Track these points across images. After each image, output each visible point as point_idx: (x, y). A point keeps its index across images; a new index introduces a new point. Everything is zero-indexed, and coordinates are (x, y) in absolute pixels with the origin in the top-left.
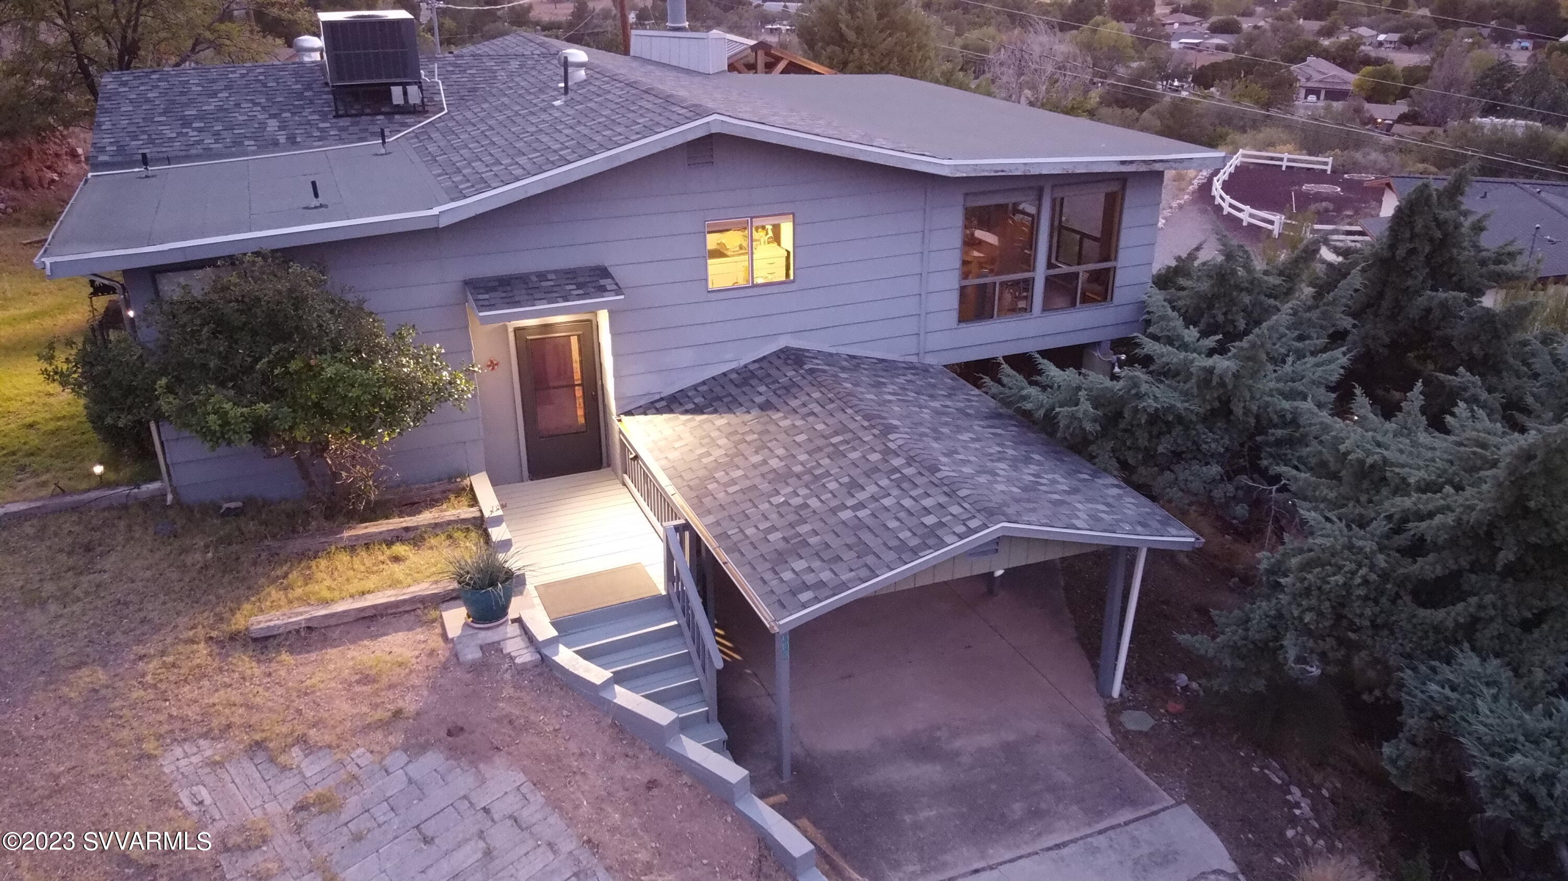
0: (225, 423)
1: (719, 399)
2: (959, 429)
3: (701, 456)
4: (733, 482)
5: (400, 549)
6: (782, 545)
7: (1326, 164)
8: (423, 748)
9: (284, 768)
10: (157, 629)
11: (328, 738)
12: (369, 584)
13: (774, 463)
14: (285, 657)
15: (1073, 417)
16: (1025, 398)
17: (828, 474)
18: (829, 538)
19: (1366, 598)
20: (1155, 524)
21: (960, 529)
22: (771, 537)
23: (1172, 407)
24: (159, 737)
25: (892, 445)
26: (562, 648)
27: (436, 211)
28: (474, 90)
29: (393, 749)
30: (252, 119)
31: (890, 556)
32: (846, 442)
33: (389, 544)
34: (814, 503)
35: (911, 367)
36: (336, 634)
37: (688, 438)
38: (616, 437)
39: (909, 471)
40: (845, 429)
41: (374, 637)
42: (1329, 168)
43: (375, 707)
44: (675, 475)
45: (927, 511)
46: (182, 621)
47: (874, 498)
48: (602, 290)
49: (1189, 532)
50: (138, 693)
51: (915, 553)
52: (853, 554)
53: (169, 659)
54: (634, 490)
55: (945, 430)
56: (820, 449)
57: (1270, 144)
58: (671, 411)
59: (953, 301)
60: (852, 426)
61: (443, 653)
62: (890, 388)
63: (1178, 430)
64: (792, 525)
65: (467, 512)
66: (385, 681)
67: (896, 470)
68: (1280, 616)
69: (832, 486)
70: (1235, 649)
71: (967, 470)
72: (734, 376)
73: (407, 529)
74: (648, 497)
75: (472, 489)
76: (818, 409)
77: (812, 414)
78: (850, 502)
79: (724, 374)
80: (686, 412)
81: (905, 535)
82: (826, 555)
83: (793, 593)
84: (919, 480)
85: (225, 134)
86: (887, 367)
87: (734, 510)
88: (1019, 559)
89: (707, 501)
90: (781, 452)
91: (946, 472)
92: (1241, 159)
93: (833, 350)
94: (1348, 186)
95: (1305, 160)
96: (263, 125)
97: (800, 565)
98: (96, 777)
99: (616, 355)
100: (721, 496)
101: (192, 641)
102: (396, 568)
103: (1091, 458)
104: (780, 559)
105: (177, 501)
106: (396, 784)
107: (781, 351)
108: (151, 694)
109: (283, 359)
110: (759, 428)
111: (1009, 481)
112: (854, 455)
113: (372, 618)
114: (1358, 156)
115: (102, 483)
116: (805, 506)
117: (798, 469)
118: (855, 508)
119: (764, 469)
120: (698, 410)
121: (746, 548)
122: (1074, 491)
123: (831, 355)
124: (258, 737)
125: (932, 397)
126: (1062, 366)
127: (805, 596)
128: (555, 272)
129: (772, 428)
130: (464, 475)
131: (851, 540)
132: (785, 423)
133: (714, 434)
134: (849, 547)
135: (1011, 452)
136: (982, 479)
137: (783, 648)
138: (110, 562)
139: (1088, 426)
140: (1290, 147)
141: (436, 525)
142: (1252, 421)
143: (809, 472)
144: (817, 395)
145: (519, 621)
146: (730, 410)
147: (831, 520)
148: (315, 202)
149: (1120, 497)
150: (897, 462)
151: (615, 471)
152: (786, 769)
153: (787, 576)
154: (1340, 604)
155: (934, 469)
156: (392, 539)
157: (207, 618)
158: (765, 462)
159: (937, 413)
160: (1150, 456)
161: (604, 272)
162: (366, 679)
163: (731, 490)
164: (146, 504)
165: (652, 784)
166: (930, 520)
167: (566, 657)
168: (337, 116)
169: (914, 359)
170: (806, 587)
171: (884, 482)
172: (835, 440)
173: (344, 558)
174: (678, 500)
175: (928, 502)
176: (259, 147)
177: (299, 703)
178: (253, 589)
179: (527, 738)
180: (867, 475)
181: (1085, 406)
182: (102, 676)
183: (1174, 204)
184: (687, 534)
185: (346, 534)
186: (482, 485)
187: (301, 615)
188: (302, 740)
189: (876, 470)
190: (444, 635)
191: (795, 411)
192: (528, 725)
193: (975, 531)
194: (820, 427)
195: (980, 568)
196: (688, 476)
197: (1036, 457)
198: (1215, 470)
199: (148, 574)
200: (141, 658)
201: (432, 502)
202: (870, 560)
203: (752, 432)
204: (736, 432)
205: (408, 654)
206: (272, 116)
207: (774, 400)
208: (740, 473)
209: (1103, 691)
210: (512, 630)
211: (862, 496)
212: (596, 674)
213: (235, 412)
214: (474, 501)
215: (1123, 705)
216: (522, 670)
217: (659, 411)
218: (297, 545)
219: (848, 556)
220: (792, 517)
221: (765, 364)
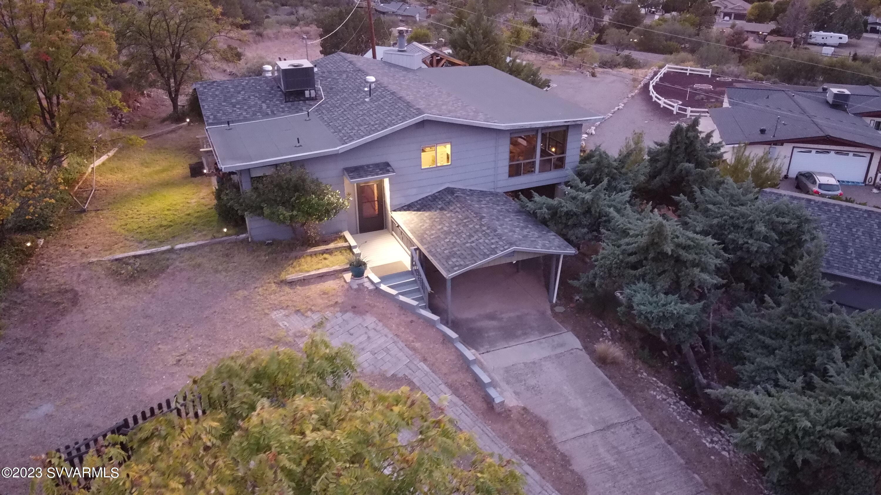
0: (284, 218)
1: (425, 206)
2: (506, 217)
3: (421, 226)
4: (432, 235)
5: (326, 256)
6: (449, 254)
7: (708, 72)
8: (346, 312)
9: (307, 317)
10: (258, 279)
11: (318, 309)
12: (320, 266)
13: (445, 229)
14: (298, 287)
15: (541, 213)
16: (527, 206)
17: (462, 232)
18: (463, 252)
19: (617, 268)
20: (563, 247)
21: (502, 249)
22: (445, 252)
23: (572, 210)
24: (268, 309)
25: (483, 223)
26: (382, 285)
27: (338, 148)
28: (331, 89)
29: (337, 312)
30: (256, 103)
31: (480, 257)
32: (468, 222)
33: (323, 254)
34: (458, 241)
35: (491, 193)
36: (312, 281)
37: (416, 220)
38: (390, 219)
39: (488, 231)
40: (468, 218)
41: (324, 282)
42: (710, 75)
43: (329, 301)
44: (413, 232)
45: (492, 244)
46: (265, 277)
47: (477, 240)
48: (388, 171)
49: (574, 249)
50: (259, 297)
51: (488, 256)
52: (470, 257)
53: (265, 288)
54: (397, 237)
55: (501, 217)
56: (460, 224)
57: (683, 61)
58: (409, 210)
59: (507, 169)
60: (471, 216)
61: (346, 286)
62: (484, 202)
63: (575, 217)
64: (451, 248)
65: (346, 244)
66: (330, 294)
67: (484, 231)
68: (596, 274)
69: (464, 236)
70: (585, 285)
71: (506, 231)
72: (430, 198)
73: (327, 250)
74: (402, 239)
75: (344, 236)
76: (459, 210)
77: (457, 212)
78: (469, 241)
79: (427, 197)
80: (415, 211)
81: (485, 251)
82: (462, 257)
83: (453, 268)
84: (491, 234)
85: (249, 110)
86: (483, 194)
87: (433, 244)
88: (520, 258)
89: (424, 240)
90: (447, 225)
91: (499, 231)
92: (667, 69)
93: (464, 188)
94: (718, 84)
95: (699, 70)
96: (261, 107)
97: (454, 260)
98: (254, 319)
99: (391, 191)
100: (429, 239)
101: (269, 283)
102: (326, 261)
103: (547, 226)
104: (448, 258)
105: (252, 241)
106: (340, 320)
107: (447, 189)
108: (262, 298)
109: (298, 198)
110: (440, 217)
111: (519, 234)
112: (471, 226)
113: (322, 276)
114: (725, 68)
115: (227, 235)
116: (455, 242)
117: (453, 230)
118: (471, 243)
119: (442, 230)
120: (418, 210)
121: (437, 255)
122: (539, 237)
123: (464, 190)
124: (298, 309)
125: (498, 205)
126: (541, 195)
127: (456, 269)
128: (372, 164)
129: (444, 217)
130: (341, 232)
131: (469, 253)
132: (448, 215)
133: (425, 218)
134: (469, 254)
135: (522, 224)
136: (510, 234)
137: (449, 285)
138: (236, 259)
139: (546, 216)
140: (691, 63)
141: (336, 248)
142: (597, 214)
143: (457, 231)
144: (458, 205)
145: (367, 277)
146: (430, 210)
147: (464, 247)
148: (298, 145)
149: (554, 239)
150: (484, 228)
151: (388, 230)
152: (450, 322)
153: (450, 263)
154: (610, 269)
155: (495, 231)
156: (323, 252)
157: (272, 276)
158: (442, 228)
159: (499, 211)
160: (566, 226)
161: (387, 164)
162: (324, 293)
163: (432, 237)
164: (242, 241)
165: (412, 322)
166: (493, 246)
167: (383, 287)
168: (286, 102)
169: (493, 190)
170: (456, 266)
171: (480, 235)
172: (465, 221)
173: (309, 258)
174: (415, 240)
175: (493, 241)
176: (263, 116)
177: (307, 300)
178: (283, 268)
179: (375, 309)
180: (475, 232)
181: (545, 210)
182: (246, 293)
183: (630, 96)
184: (418, 251)
185: (309, 251)
186: (347, 235)
187: (301, 275)
188: (311, 310)
189: (477, 231)
190: (345, 281)
191: (451, 211)
192: (374, 306)
193: (506, 249)
194: (460, 216)
195: (508, 260)
196: (417, 233)
197: (530, 226)
198: (585, 230)
199: (249, 263)
200: (256, 288)
201: (332, 241)
202: (475, 258)
203: (437, 218)
204: (432, 218)
205: (336, 287)
206: (263, 102)
207: (445, 207)
208: (434, 232)
209: (551, 301)
210: (366, 280)
211: (473, 239)
212: (394, 292)
213: (288, 214)
214: (346, 241)
215: (556, 305)
216: (371, 291)
217: (405, 210)
218: (293, 254)
219: (468, 257)
220: (451, 246)
221: (441, 193)
